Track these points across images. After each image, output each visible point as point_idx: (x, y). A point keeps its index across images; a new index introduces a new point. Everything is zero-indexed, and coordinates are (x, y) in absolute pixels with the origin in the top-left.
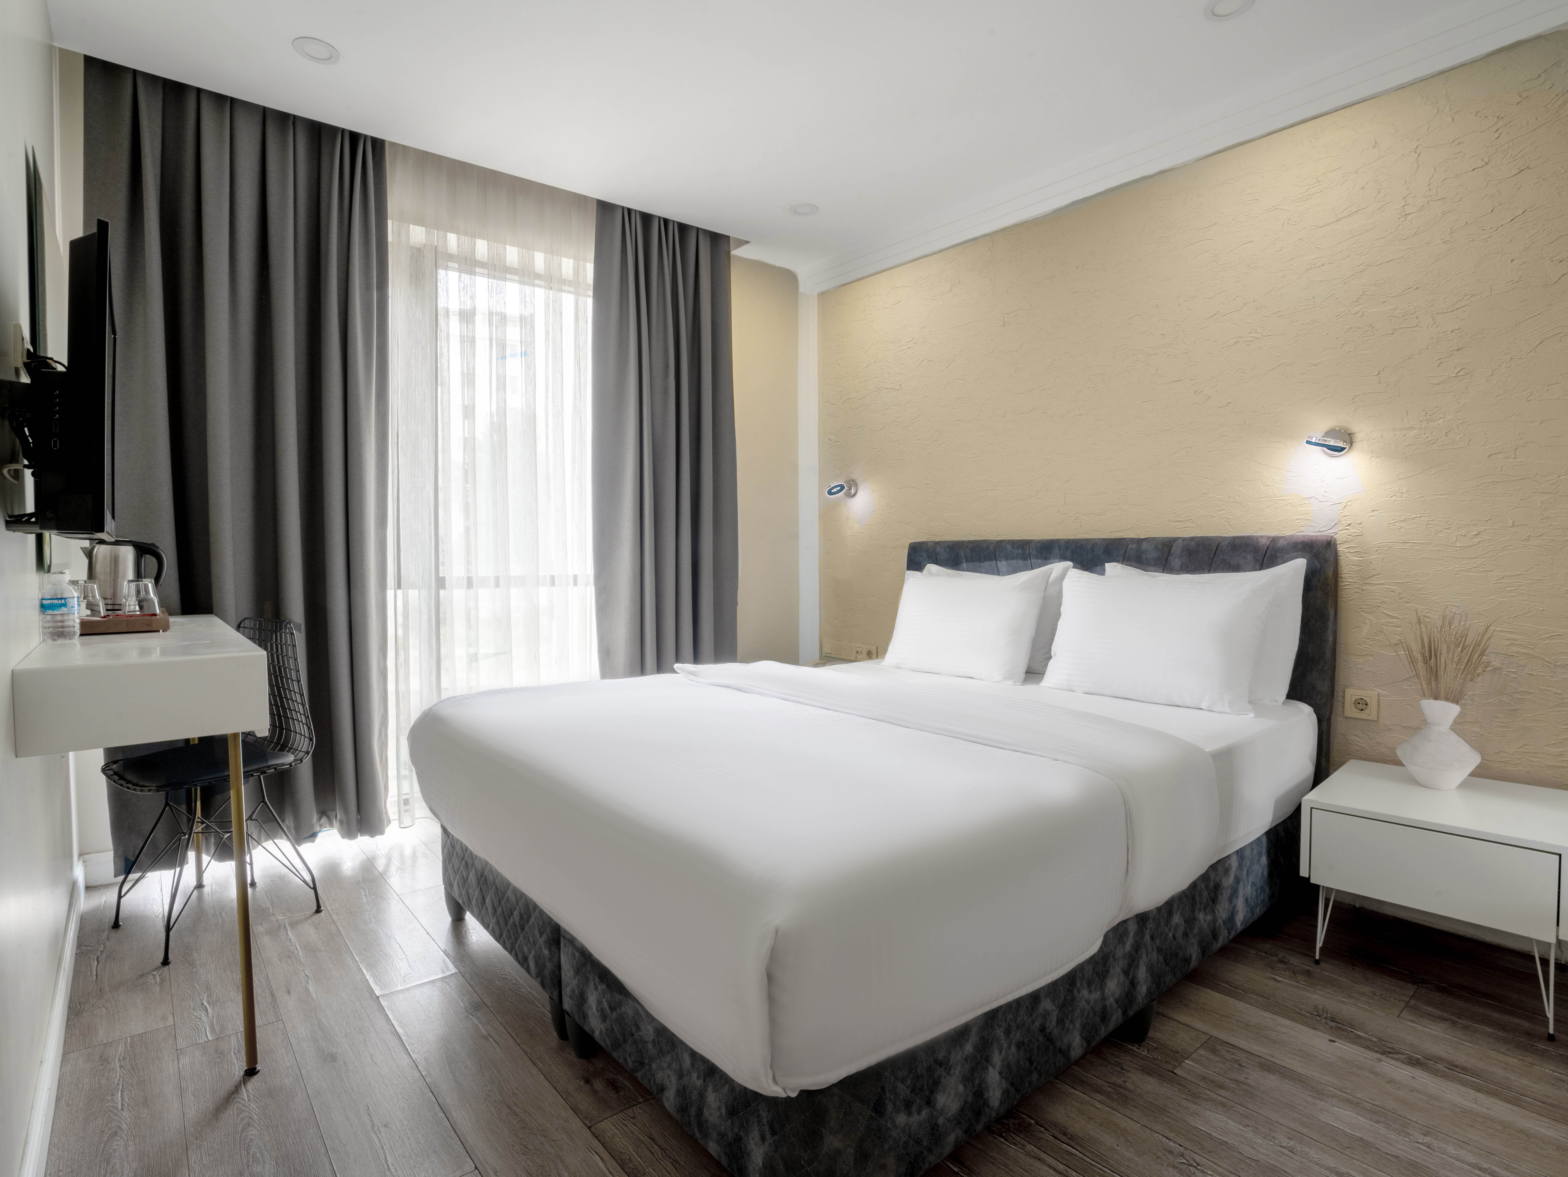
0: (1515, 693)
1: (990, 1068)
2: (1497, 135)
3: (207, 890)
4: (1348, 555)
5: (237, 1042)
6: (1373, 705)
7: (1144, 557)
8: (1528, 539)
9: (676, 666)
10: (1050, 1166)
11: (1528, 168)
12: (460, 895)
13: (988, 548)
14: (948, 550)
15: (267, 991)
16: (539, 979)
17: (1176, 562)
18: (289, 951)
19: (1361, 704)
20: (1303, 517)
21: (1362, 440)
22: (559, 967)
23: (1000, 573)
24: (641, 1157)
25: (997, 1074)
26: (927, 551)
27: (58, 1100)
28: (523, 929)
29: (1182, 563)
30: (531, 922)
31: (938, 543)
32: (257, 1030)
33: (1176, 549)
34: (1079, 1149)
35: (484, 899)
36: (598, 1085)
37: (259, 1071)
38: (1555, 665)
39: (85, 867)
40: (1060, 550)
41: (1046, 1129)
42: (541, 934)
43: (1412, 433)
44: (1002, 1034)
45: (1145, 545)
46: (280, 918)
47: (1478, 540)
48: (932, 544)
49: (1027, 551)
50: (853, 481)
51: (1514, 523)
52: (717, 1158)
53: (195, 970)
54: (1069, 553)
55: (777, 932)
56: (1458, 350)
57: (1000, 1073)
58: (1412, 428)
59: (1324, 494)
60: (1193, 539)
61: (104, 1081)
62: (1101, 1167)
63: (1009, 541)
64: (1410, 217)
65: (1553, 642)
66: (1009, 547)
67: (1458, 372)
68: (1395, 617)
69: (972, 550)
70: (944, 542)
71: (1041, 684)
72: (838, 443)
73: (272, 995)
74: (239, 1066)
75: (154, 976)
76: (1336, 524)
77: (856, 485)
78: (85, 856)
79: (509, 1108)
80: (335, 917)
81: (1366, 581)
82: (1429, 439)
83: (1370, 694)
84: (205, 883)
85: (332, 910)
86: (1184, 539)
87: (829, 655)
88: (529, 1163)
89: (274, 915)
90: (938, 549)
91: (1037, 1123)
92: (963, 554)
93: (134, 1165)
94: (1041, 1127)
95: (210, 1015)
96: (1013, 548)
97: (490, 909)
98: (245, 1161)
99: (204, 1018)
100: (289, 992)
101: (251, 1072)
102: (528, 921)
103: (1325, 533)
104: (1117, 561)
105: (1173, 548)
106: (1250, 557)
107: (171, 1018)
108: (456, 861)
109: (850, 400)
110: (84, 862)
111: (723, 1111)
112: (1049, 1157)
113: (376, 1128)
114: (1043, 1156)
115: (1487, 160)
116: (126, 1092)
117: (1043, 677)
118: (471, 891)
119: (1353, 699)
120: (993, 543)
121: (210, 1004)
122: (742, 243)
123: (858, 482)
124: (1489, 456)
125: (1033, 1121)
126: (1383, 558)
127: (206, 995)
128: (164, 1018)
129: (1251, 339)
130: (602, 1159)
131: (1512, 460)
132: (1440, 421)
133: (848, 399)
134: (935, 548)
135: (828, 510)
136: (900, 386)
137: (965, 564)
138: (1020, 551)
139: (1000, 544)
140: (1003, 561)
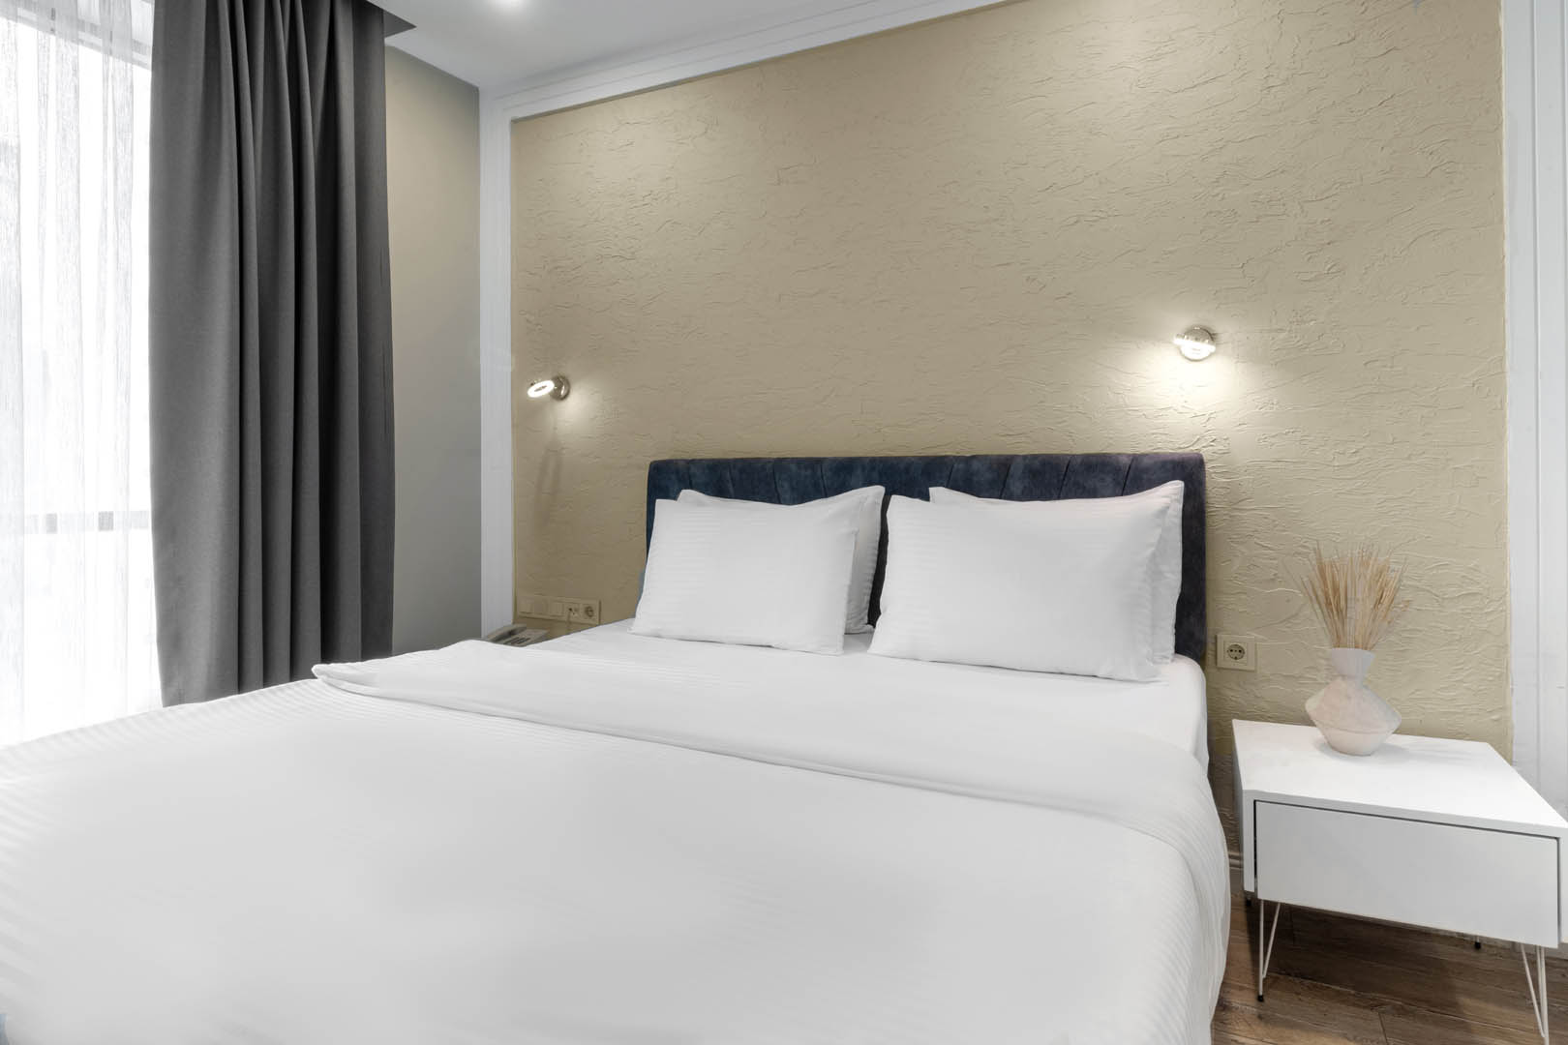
0: (1403, 631)
2: (1363, 8)
4: (1213, 475)
6: (1249, 650)
7: (975, 479)
8: (1409, 458)
9: (316, 668)
11: (1395, 49)
13: (762, 468)
14: (707, 471)
17: (1016, 486)
19: (1238, 651)
20: (1161, 431)
21: (1225, 343)
23: (782, 500)
26: (677, 472)
29: (1025, 487)
31: (693, 461)
33: (1016, 470)
38: (1444, 599)
40: (863, 469)
43: (1282, 335)
45: (975, 465)
47: (1357, 458)
48: (683, 463)
49: (819, 473)
50: (564, 378)
51: (1394, 439)
54: (875, 475)
56: (1329, 244)
58: (1281, 330)
59: (1184, 404)
60: (1035, 457)
64: (1273, 90)
65: (1440, 572)
66: (793, 467)
67: (1329, 269)
68: (1270, 549)
69: (740, 471)
70: (701, 460)
71: (868, 650)
72: (539, 327)
76: (1198, 440)
77: (568, 383)
81: (1235, 506)
82: (1300, 343)
83: (1247, 637)
86: (1025, 457)
87: (528, 616)
90: (693, 470)
92: (728, 475)
96: (799, 467)
103: (1187, 450)
104: (941, 485)
105: (1012, 468)
106: (1109, 479)
109: (559, 270)
115: (1353, 35)
117: (870, 641)
119: (1227, 646)
120: (769, 462)
122: (403, 26)
123: (570, 379)
124: (1366, 364)
126: (1254, 480)
129: (1095, 218)
131: (1389, 369)
132: (1312, 323)
133: (556, 268)
134: (689, 469)
135: (526, 416)
136: (633, 253)
137: (731, 490)
138: (809, 472)
139: (780, 464)
140: (786, 485)
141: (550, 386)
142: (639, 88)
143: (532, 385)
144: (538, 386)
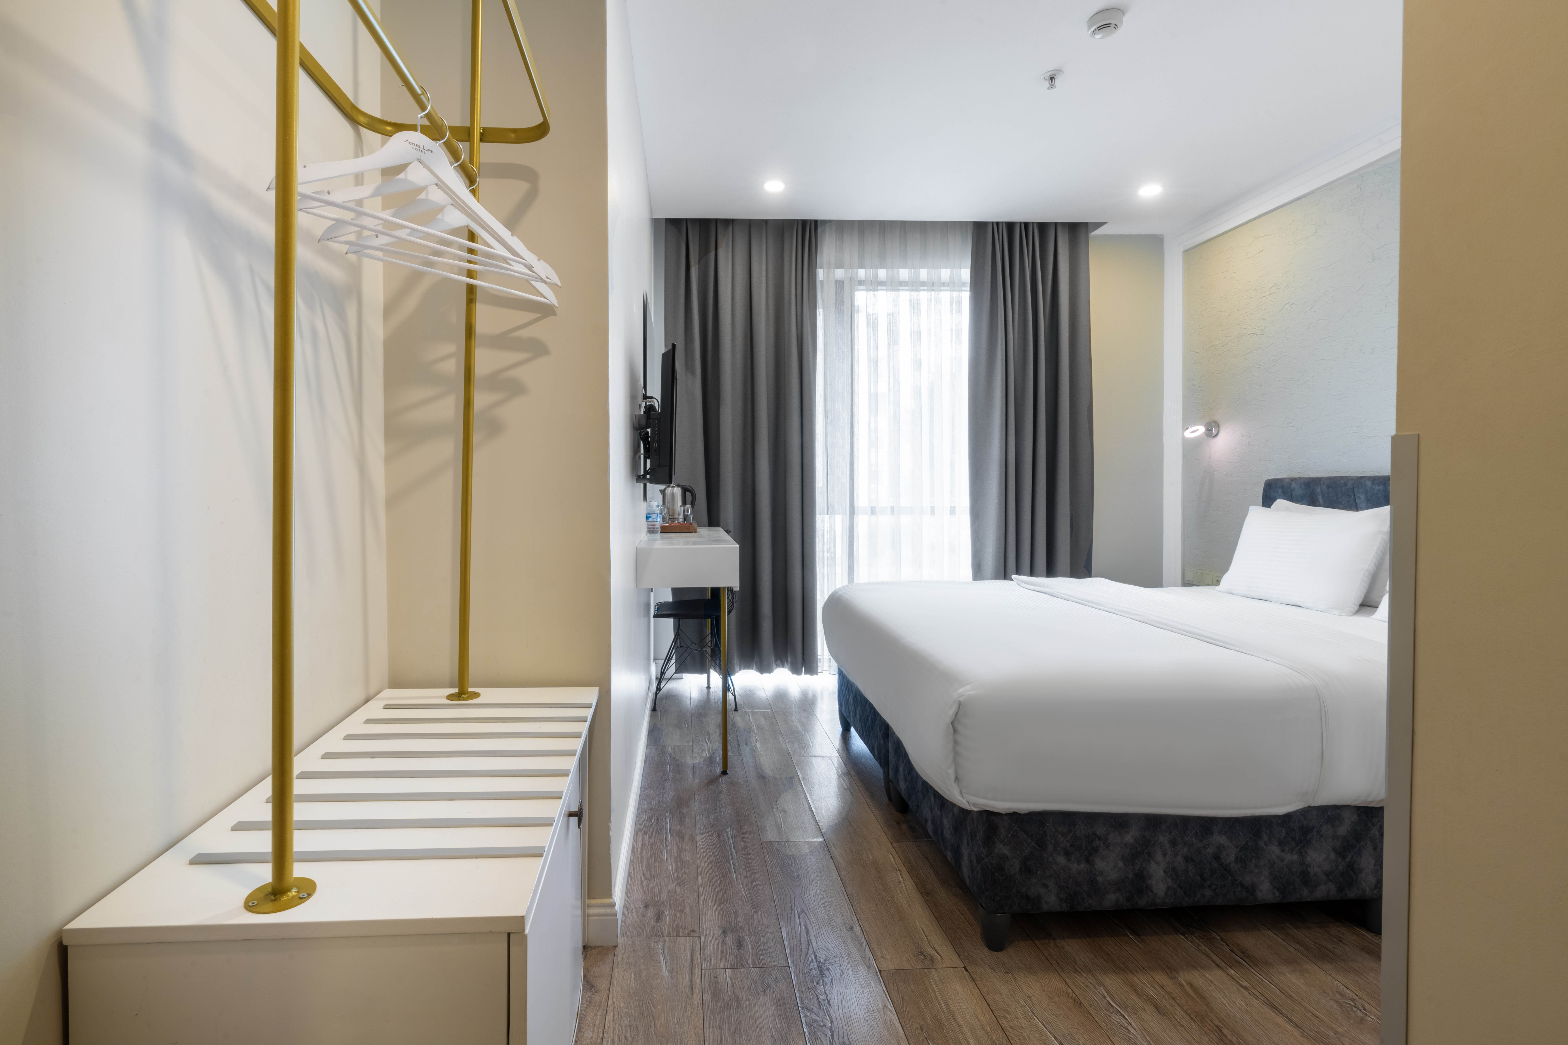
1: (1152, 862)
3: (712, 690)
5: (719, 759)
9: (1014, 576)
10: (1214, 962)
12: (845, 711)
13: (1346, 484)
14: (1303, 486)
15: (736, 742)
16: (879, 761)
18: (749, 726)
22: (888, 751)
23: (1359, 508)
24: (916, 864)
25: (1162, 872)
26: (1282, 487)
27: (645, 762)
28: (872, 729)
30: (876, 724)
31: (1295, 479)
32: (729, 757)
34: (1249, 963)
35: (856, 712)
36: (904, 827)
37: (728, 774)
39: (656, 666)
41: (1227, 944)
42: (880, 731)
44: (1166, 842)
46: (747, 710)
48: (1288, 480)
50: (1215, 422)
52: (950, 861)
53: (703, 725)
55: (960, 704)
57: (1165, 872)
61: (663, 760)
62: (1262, 978)
63: (1371, 477)
66: (1369, 484)
69: (1328, 487)
70: (1300, 479)
71: (1371, 617)
72: (1202, 388)
73: (739, 744)
74: (719, 770)
75: (685, 723)
77: (1218, 425)
78: (656, 660)
79: (849, 822)
80: (776, 715)
84: (711, 686)
85: (775, 712)
88: (852, 846)
89: (744, 708)
90: (1294, 485)
91: (1222, 939)
92: (1319, 489)
93: (674, 793)
94: (1224, 942)
95: (709, 745)
96: (1373, 484)
97: (858, 718)
98: (718, 805)
99: (706, 746)
100: (747, 745)
101: (724, 773)
102: (875, 724)
107: (691, 743)
108: (844, 688)
109: (1213, 348)
110: (656, 663)
111: (952, 830)
112: (1217, 957)
113: (779, 811)
114: (1212, 955)
116: (671, 766)
117: (1376, 611)
118: (850, 708)
120: (1352, 479)
121: (708, 741)
123: (1221, 422)
125: (1219, 938)
127: (707, 737)
128: (688, 742)
130: (893, 858)
133: (1211, 347)
134: (1290, 484)
135: (1191, 450)
136: (1262, 330)
137: (1321, 501)
138: (1381, 487)
139: (1359, 481)
140: (1363, 497)
141: (1201, 430)
142: (1277, 205)
143: (1187, 429)
144: (1191, 429)
